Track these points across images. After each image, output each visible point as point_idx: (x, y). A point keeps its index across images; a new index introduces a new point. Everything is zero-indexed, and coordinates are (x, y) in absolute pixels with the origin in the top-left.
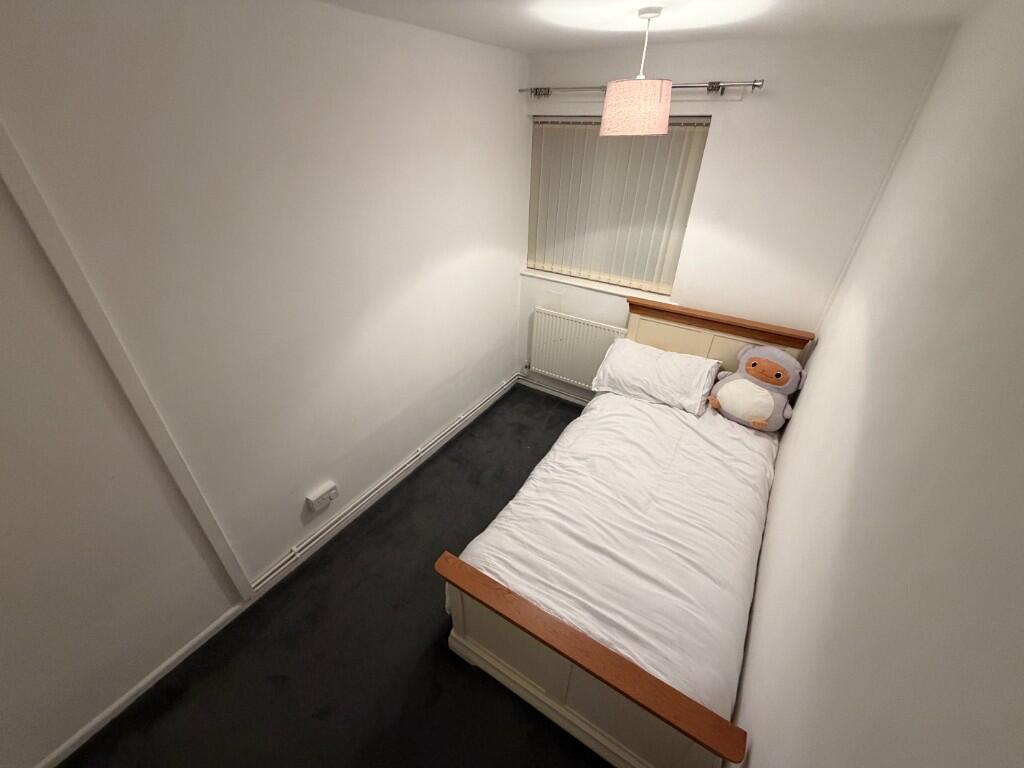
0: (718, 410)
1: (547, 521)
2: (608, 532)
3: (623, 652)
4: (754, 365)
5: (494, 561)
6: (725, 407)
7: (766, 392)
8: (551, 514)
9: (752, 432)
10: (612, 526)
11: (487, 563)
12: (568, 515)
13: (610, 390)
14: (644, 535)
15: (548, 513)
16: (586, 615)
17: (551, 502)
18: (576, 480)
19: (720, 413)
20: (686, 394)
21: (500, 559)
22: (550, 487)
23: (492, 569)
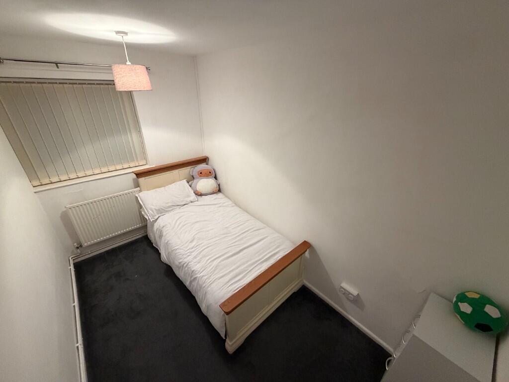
0: (201, 195)
1: (220, 262)
2: (234, 246)
3: (280, 258)
4: (201, 173)
5: (231, 288)
6: (203, 192)
7: (211, 179)
8: (217, 260)
9: (215, 194)
10: (232, 243)
11: (231, 291)
12: (220, 254)
13: (160, 215)
14: (241, 237)
15: (215, 261)
16: (265, 263)
17: (210, 258)
18: (204, 246)
19: (203, 195)
20: (188, 196)
21: (231, 285)
22: (200, 256)
23: (235, 289)
